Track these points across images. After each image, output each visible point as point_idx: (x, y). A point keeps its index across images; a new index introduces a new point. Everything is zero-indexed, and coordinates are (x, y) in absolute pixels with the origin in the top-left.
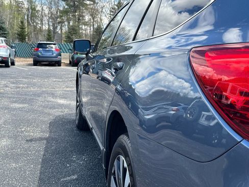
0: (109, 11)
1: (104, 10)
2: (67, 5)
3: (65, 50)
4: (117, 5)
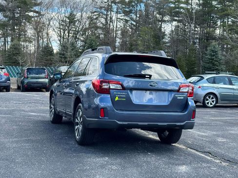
0: (58, 24)
1: (51, 23)
2: (5, 16)
3: (14, 75)
4: (68, 18)
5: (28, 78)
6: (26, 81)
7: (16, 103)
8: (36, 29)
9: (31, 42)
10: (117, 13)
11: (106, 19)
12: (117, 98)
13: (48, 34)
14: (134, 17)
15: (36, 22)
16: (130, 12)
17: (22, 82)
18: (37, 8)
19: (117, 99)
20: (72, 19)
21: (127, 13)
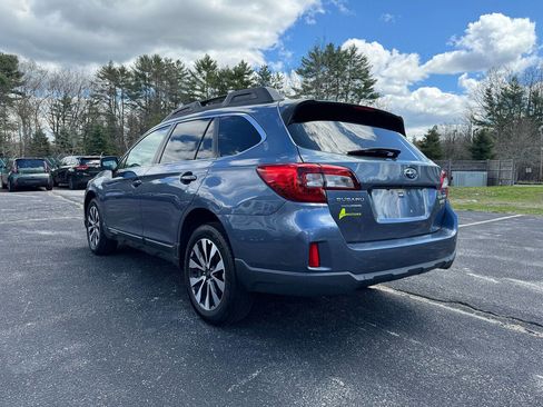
0: (49, 108)
1: (40, 107)
5: (18, 172)
6: (16, 177)
7: (5, 212)
8: (20, 114)
9: (14, 129)
10: (122, 97)
11: (109, 104)
12: (343, 211)
13: (36, 120)
14: (143, 102)
15: (20, 105)
16: (136, 96)
17: (10, 179)
18: (19, 89)
19: (343, 213)
20: (67, 103)
21: (133, 98)
